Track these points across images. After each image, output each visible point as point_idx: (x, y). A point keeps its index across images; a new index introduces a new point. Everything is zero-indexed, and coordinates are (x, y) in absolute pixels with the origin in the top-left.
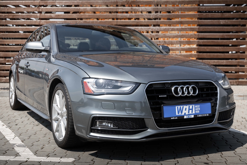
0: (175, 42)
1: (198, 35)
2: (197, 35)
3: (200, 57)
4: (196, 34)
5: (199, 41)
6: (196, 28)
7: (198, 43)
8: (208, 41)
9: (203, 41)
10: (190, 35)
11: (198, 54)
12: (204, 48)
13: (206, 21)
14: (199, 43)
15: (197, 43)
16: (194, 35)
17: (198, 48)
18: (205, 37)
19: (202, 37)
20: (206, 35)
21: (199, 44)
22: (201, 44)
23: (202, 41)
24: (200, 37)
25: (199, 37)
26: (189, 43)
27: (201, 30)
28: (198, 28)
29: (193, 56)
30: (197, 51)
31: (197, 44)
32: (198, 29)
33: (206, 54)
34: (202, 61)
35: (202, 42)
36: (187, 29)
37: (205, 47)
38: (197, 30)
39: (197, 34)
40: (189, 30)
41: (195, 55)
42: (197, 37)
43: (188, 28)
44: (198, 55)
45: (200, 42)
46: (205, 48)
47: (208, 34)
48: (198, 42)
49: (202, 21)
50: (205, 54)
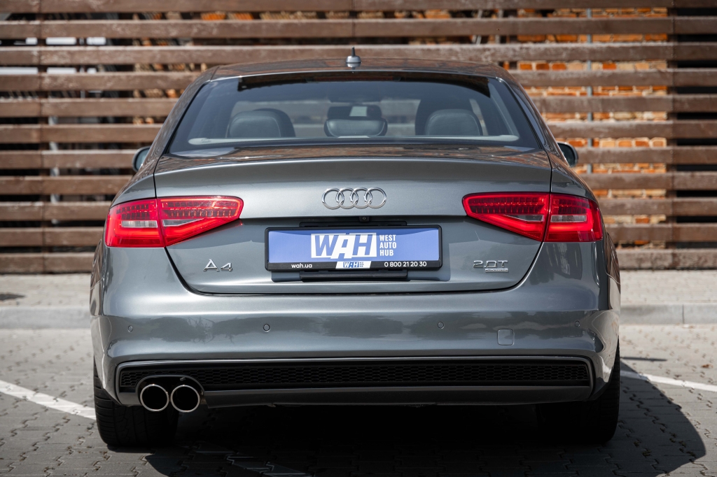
0: (586, 103)
1: (675, 74)
2: (668, 76)
3: (682, 161)
4: (667, 72)
5: (678, 97)
6: (666, 47)
7: (674, 107)
8: (711, 99)
9: (695, 99)
10: (641, 76)
11: (674, 151)
12: (698, 126)
13: (704, 21)
14: (678, 105)
15: (671, 105)
16: (658, 76)
17: (674, 127)
18: (701, 82)
19: (691, 82)
20: (704, 75)
21: (680, 108)
22: (687, 108)
23: (688, 100)
24: (681, 81)
25: (678, 85)
26: (639, 105)
27: (685, 56)
28: (674, 48)
29: (655, 158)
30: (671, 135)
31: (671, 109)
32: (672, 51)
33: (707, 151)
34: (693, 176)
35: (690, 102)
36: (631, 51)
37: (703, 123)
38: (671, 57)
39: (669, 73)
40: (638, 57)
41: (663, 152)
42: (671, 84)
43: (634, 48)
44: (675, 154)
45: (681, 102)
46: (703, 127)
47: (710, 73)
48: (674, 101)
49: (688, 21)
50: (701, 151)
